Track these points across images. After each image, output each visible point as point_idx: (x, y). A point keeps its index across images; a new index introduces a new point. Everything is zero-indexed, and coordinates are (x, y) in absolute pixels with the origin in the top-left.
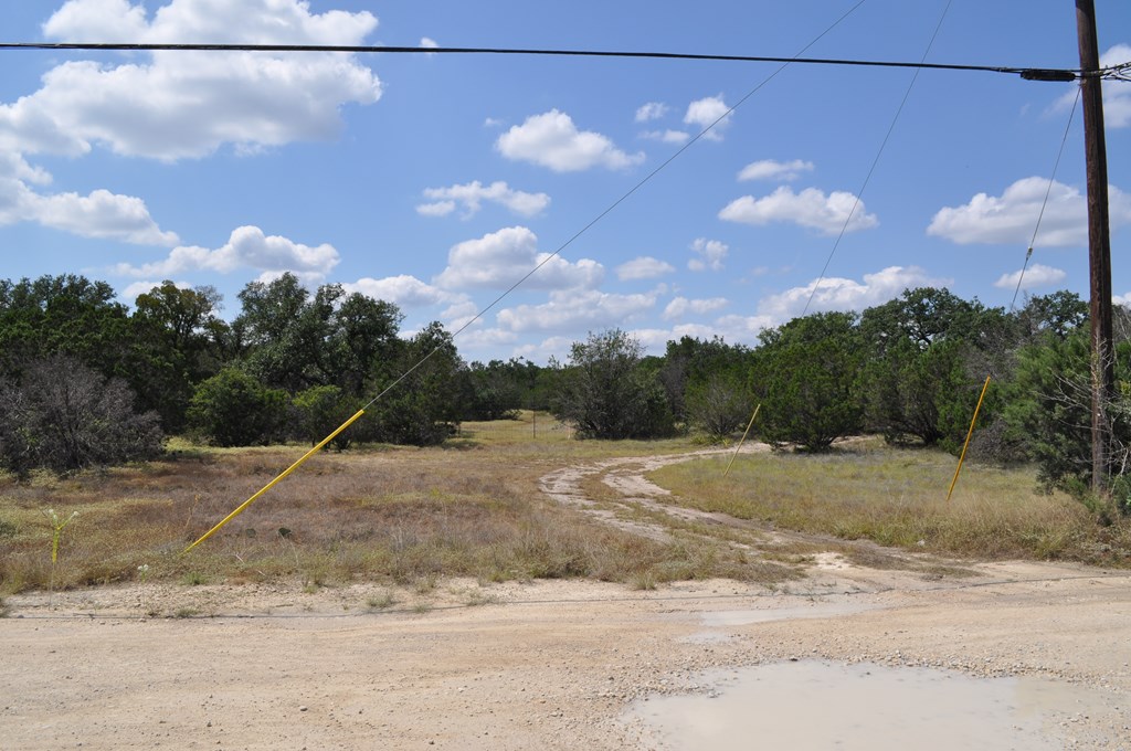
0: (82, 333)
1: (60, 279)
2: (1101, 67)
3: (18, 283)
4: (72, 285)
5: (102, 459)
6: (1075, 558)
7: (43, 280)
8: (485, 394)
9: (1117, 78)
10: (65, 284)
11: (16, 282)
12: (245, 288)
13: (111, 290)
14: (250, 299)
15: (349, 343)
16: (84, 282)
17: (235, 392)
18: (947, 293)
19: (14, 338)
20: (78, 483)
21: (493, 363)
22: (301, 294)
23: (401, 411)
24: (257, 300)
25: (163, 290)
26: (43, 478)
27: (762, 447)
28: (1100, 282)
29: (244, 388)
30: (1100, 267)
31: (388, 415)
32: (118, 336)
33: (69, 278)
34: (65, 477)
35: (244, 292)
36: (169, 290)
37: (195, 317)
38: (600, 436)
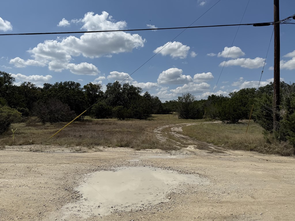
0: (65, 94)
1: (69, 82)
2: (280, 20)
3: (60, 83)
4: (71, 83)
5: (61, 121)
6: (257, 151)
7: (65, 82)
8: (165, 108)
9: (284, 23)
10: (70, 83)
11: (59, 82)
12: (107, 84)
13: (80, 84)
14: (109, 86)
15: (128, 96)
16: (74, 83)
17: (100, 107)
18: (284, 82)
19: (50, 94)
20: (54, 126)
21: (170, 101)
22: (120, 86)
23: (137, 111)
24: (110, 87)
25: (89, 85)
26: (48, 124)
27: (220, 122)
28: (276, 79)
29: (102, 106)
30: (276, 75)
31: (134, 113)
32: (72, 94)
33: (71, 82)
34: (52, 124)
35: (107, 85)
36: (91, 84)
37: (96, 90)
38: (184, 118)
